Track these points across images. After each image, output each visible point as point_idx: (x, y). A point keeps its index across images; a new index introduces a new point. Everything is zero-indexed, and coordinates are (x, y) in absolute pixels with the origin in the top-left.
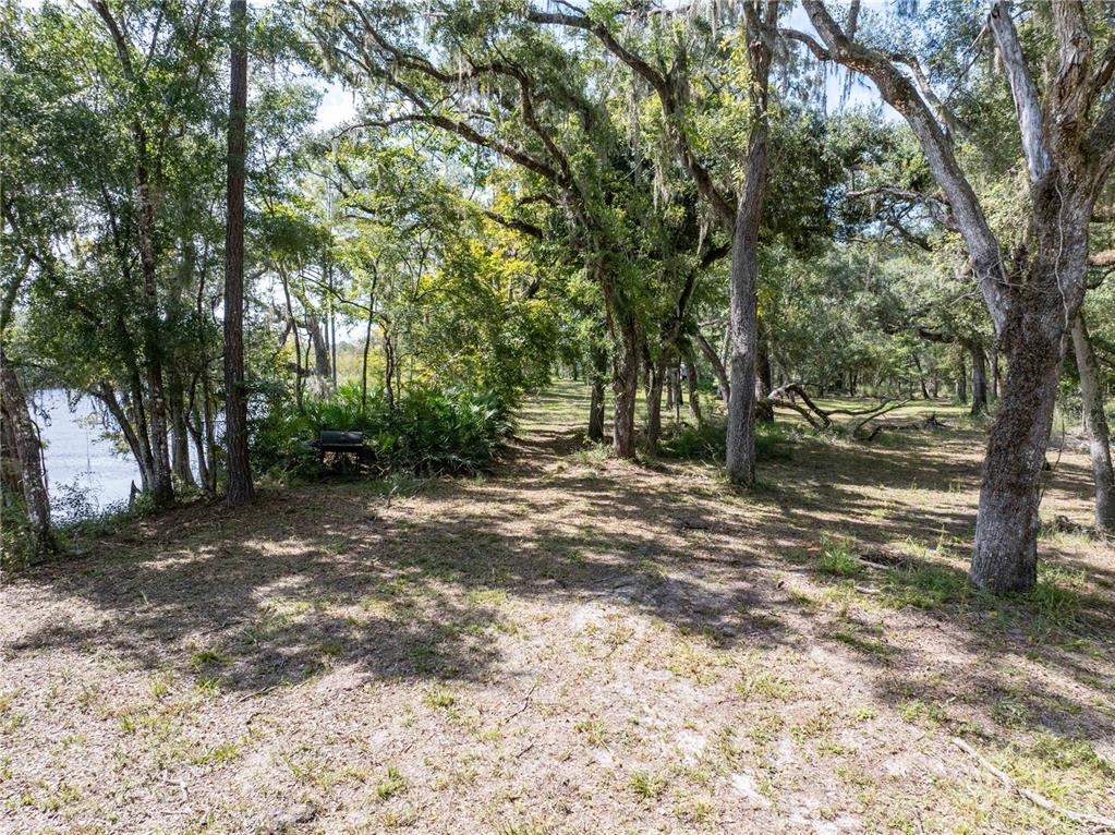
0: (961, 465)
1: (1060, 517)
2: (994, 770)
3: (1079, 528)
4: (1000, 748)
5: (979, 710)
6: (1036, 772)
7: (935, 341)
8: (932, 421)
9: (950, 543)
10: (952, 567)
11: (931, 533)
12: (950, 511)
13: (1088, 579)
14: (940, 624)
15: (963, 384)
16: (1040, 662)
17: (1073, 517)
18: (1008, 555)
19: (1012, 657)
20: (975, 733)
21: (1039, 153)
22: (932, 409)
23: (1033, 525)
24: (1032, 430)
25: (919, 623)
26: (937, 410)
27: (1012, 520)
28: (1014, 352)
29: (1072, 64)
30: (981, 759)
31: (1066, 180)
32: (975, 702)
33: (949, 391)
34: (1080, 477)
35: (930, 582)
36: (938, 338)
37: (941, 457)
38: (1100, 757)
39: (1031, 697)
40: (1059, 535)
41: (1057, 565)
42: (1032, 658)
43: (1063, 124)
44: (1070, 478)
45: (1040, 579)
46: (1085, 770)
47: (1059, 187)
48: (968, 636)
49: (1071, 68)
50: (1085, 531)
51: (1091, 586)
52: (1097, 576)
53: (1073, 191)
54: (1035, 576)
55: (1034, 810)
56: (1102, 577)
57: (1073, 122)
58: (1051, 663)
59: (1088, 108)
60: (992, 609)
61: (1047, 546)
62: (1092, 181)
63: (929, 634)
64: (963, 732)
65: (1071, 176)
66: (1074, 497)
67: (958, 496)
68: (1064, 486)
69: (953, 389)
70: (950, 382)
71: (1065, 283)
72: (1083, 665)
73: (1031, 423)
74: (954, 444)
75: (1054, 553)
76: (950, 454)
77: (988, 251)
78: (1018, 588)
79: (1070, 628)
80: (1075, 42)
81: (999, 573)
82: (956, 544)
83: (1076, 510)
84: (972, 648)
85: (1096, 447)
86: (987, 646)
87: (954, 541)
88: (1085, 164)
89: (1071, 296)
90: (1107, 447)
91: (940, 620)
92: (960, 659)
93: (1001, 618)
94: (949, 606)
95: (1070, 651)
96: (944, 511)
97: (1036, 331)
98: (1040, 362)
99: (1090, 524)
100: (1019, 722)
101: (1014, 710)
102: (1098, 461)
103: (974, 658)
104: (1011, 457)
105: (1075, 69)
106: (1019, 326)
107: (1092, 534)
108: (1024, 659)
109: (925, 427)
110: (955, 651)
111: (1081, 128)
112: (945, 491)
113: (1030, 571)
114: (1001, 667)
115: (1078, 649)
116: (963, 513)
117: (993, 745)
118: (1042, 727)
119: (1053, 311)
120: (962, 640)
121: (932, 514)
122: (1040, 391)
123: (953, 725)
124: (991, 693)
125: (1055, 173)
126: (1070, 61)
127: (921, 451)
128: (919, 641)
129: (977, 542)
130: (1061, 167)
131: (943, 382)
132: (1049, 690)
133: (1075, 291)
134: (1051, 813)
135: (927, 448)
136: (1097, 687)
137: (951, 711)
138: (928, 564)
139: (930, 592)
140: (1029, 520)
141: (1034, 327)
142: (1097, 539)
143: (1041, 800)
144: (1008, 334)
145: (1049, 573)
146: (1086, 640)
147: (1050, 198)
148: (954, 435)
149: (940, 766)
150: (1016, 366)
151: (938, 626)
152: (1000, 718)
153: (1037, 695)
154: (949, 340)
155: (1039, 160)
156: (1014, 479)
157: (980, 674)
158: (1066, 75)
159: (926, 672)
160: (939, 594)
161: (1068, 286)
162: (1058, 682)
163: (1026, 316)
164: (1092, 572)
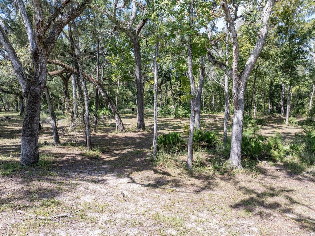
0: (17, 130)
1: (45, 141)
2: (29, 215)
3: (50, 143)
4: (31, 208)
5: (25, 200)
6: (41, 211)
7: (7, 93)
8: (8, 118)
9: (14, 154)
10: (15, 161)
11: (8, 152)
12: (14, 144)
13: (53, 156)
14: (11, 178)
15: (17, 106)
16: (41, 181)
17: (48, 141)
18: (31, 154)
19: (34, 182)
20: (24, 207)
21: (33, 42)
22: (8, 114)
23: (37, 145)
24: (35, 119)
25: (5, 180)
26: (9, 114)
27: (31, 144)
28: (29, 97)
29: (40, 21)
30: (26, 213)
31: (40, 51)
32: (24, 198)
33: (13, 109)
34: (50, 130)
35: (8, 167)
36: (8, 92)
37: (11, 128)
38: (56, 200)
39: (39, 191)
40: (45, 146)
41: (45, 154)
42: (39, 180)
43: (38, 36)
44: (48, 131)
45: (40, 159)
46: (53, 205)
47: (39, 53)
48: (21, 180)
49: (39, 22)
50: (51, 144)
51: (53, 158)
52: (55, 155)
53: (42, 55)
54: (39, 159)
55: (41, 221)
56: (56, 155)
57: (41, 36)
58: (44, 180)
59: (44, 33)
60: (28, 170)
61: (42, 150)
62: (47, 53)
63: (8, 182)
64: (20, 208)
65: (41, 50)
66: (49, 136)
67: (17, 139)
68: (46, 133)
69: (14, 108)
70: (13, 106)
71: (41, 79)
72: (52, 179)
73: (34, 117)
74: (15, 124)
75: (44, 151)
76: (14, 127)
77: (19, 68)
78: (34, 163)
79: (48, 170)
80: (40, 15)
81: (29, 160)
82: (16, 154)
83: (49, 139)
84: (22, 183)
85: (52, 122)
86: (26, 181)
87: (16, 153)
88: (45, 48)
89: (43, 83)
90: (55, 122)
91: (12, 177)
92: (18, 187)
93: (30, 172)
94: (14, 173)
95: (48, 176)
96: (12, 145)
97: (34, 91)
98: (36, 100)
99: (52, 142)
100: (36, 199)
101: (34, 196)
102: (53, 126)
103: (23, 185)
104: (30, 127)
105: (40, 22)
106: (30, 90)
107: (53, 145)
108: (37, 182)
109: (5, 120)
110: (17, 185)
111: (43, 38)
112: (13, 139)
113: (37, 158)
114: (31, 186)
115: (50, 175)
116: (18, 144)
117: (29, 208)
118: (42, 198)
119: (39, 86)
120: (19, 181)
121: (9, 146)
122: (36, 108)
123: (17, 207)
124: (28, 194)
125: (37, 49)
126: (39, 19)
127: (4, 127)
128: (5, 186)
129: (22, 152)
130: (39, 48)
131: (11, 106)
132: (43, 188)
133: (44, 81)
134: (45, 220)
135: (6, 126)
136: (55, 183)
137: (16, 203)
138: (7, 162)
139: (8, 170)
140: (36, 144)
141: (34, 90)
142: (54, 146)
143: (43, 218)
144: (27, 92)
145: (43, 157)
146: (52, 172)
147: (36, 55)
148: (15, 122)
149: (14, 221)
150: (29, 101)
151: (11, 179)
152: (31, 200)
153: (41, 190)
154: (11, 93)
155: (33, 44)
156: (31, 133)
157: (25, 189)
158: (38, 23)
159: (8, 194)
160: (11, 170)
161: (42, 80)
162: (46, 185)
163: (31, 87)
164: (53, 154)
